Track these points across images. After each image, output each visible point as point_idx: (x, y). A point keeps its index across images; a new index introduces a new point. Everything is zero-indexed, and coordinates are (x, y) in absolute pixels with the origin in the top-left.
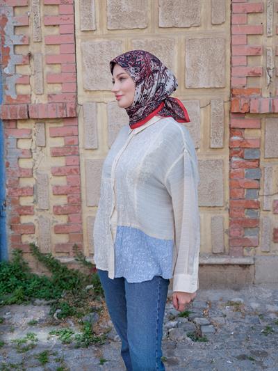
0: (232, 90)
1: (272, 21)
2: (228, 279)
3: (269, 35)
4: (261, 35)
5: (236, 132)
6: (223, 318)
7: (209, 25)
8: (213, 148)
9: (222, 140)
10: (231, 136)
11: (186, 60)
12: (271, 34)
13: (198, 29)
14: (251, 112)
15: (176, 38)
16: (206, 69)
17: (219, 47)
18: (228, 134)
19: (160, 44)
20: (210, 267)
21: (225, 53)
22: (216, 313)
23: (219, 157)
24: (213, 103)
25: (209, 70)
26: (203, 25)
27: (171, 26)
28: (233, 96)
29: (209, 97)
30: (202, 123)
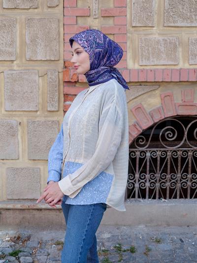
0: (64, 62)
1: (97, 5)
2: (63, 222)
3: (95, 17)
4: (89, 16)
5: (69, 98)
6: (46, 257)
7: (45, 7)
8: (49, 111)
9: (57, 105)
10: (65, 101)
11: (26, 37)
12: (97, 17)
13: (36, 10)
14: (79, 81)
15: (18, 17)
16: (43, 44)
17: (54, 26)
18: (62, 99)
19: (4, 23)
20: (47, 211)
21: (59, 31)
22: (42, 252)
23: (55, 119)
24: (49, 73)
25: (45, 46)
26: (40, 7)
27: (13, 7)
28: (66, 67)
29: (46, 68)
30: (41, 90)
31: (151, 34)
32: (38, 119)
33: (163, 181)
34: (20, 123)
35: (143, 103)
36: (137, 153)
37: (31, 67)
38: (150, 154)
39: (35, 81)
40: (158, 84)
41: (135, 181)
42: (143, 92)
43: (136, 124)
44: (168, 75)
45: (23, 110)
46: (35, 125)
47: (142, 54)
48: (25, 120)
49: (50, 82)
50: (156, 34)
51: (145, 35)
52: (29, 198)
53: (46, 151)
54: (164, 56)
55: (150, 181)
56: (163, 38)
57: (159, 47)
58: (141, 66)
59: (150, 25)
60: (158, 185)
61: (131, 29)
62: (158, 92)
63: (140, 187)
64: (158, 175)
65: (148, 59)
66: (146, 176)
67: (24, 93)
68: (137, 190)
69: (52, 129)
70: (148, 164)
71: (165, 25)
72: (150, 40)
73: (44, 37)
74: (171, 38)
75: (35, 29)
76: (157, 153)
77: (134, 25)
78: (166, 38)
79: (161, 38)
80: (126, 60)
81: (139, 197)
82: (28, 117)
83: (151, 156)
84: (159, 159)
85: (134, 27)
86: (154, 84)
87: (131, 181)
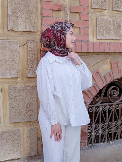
31: (104, 15)
32: (18, 85)
33: (110, 127)
34: (2, 89)
35: (99, 69)
36: (93, 108)
37: (12, 38)
38: (102, 108)
39: (16, 51)
40: (108, 54)
41: (92, 131)
42: (99, 61)
43: (96, 85)
44: (118, 47)
45: (6, 77)
46: (16, 91)
47: (99, 31)
48: (6, 86)
49: (30, 51)
50: (107, 16)
51: (101, 15)
52: (10, 159)
53: (25, 114)
54: (113, 33)
55: (101, 129)
56: (112, 19)
57: (110, 26)
58: (98, 39)
59: (104, 9)
60: (107, 131)
61: (91, 10)
62: (108, 60)
63: (95, 135)
64: (107, 124)
65: (103, 35)
66: (100, 125)
67: (6, 61)
68: (93, 137)
69: (32, 94)
70: (101, 116)
71: (113, 9)
72: (104, 20)
73: (25, 10)
74: (117, 20)
75: (17, 2)
76: (107, 107)
77: (94, 7)
78: (114, 19)
79: (111, 19)
80: (88, 34)
81: (94, 143)
82: (9, 84)
83: (103, 110)
84: (107, 111)
85: (94, 8)
86: (106, 54)
87: (89, 131)
